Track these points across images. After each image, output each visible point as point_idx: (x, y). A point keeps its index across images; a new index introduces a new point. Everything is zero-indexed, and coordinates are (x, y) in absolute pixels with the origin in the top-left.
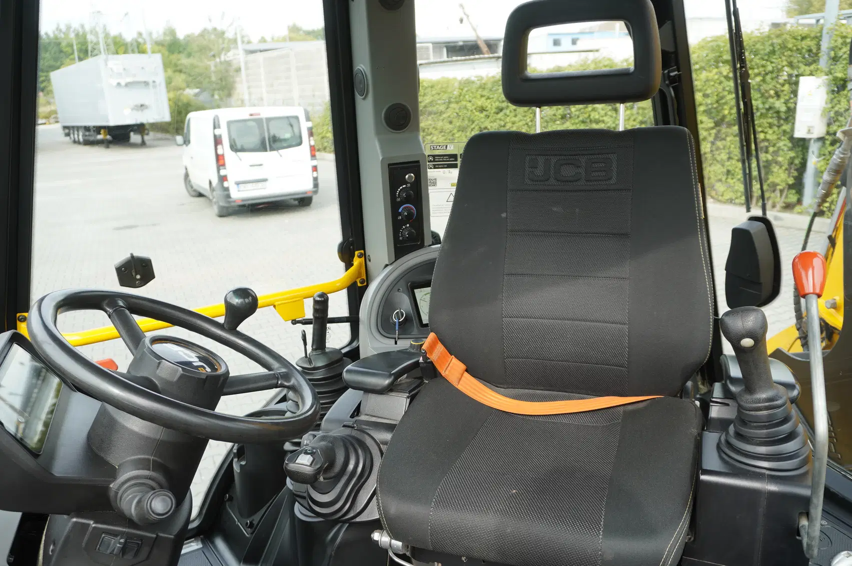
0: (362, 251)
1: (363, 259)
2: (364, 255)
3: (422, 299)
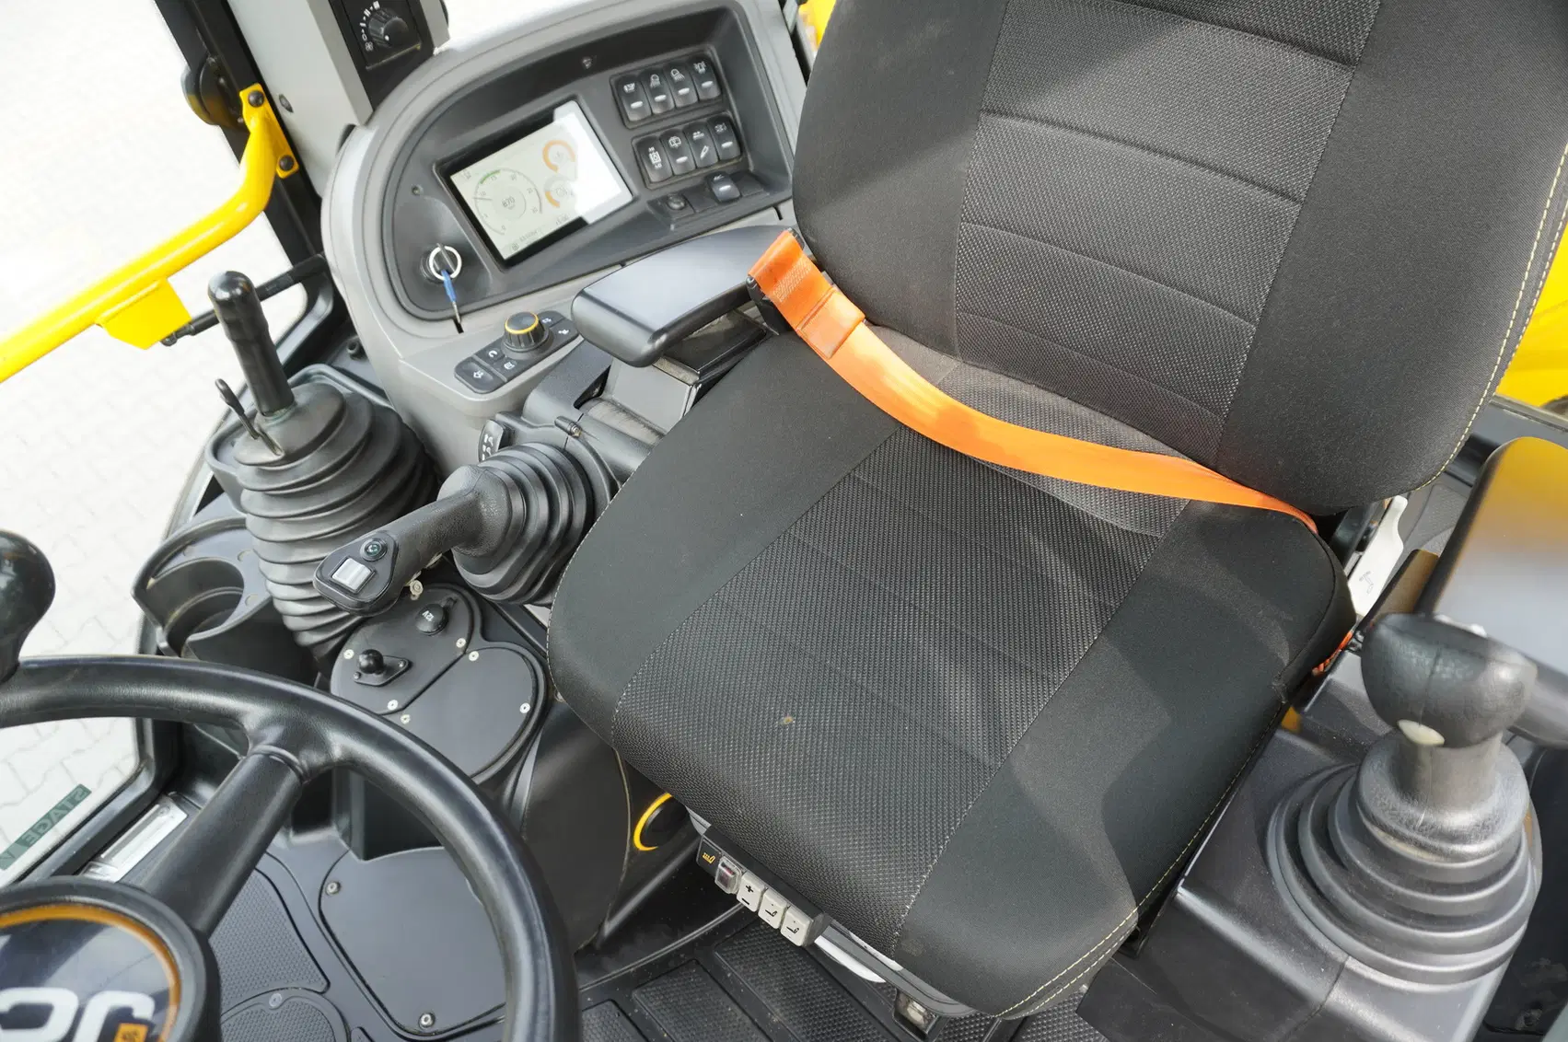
0: (258, 87)
1: (267, 105)
2: (265, 96)
3: (479, 196)
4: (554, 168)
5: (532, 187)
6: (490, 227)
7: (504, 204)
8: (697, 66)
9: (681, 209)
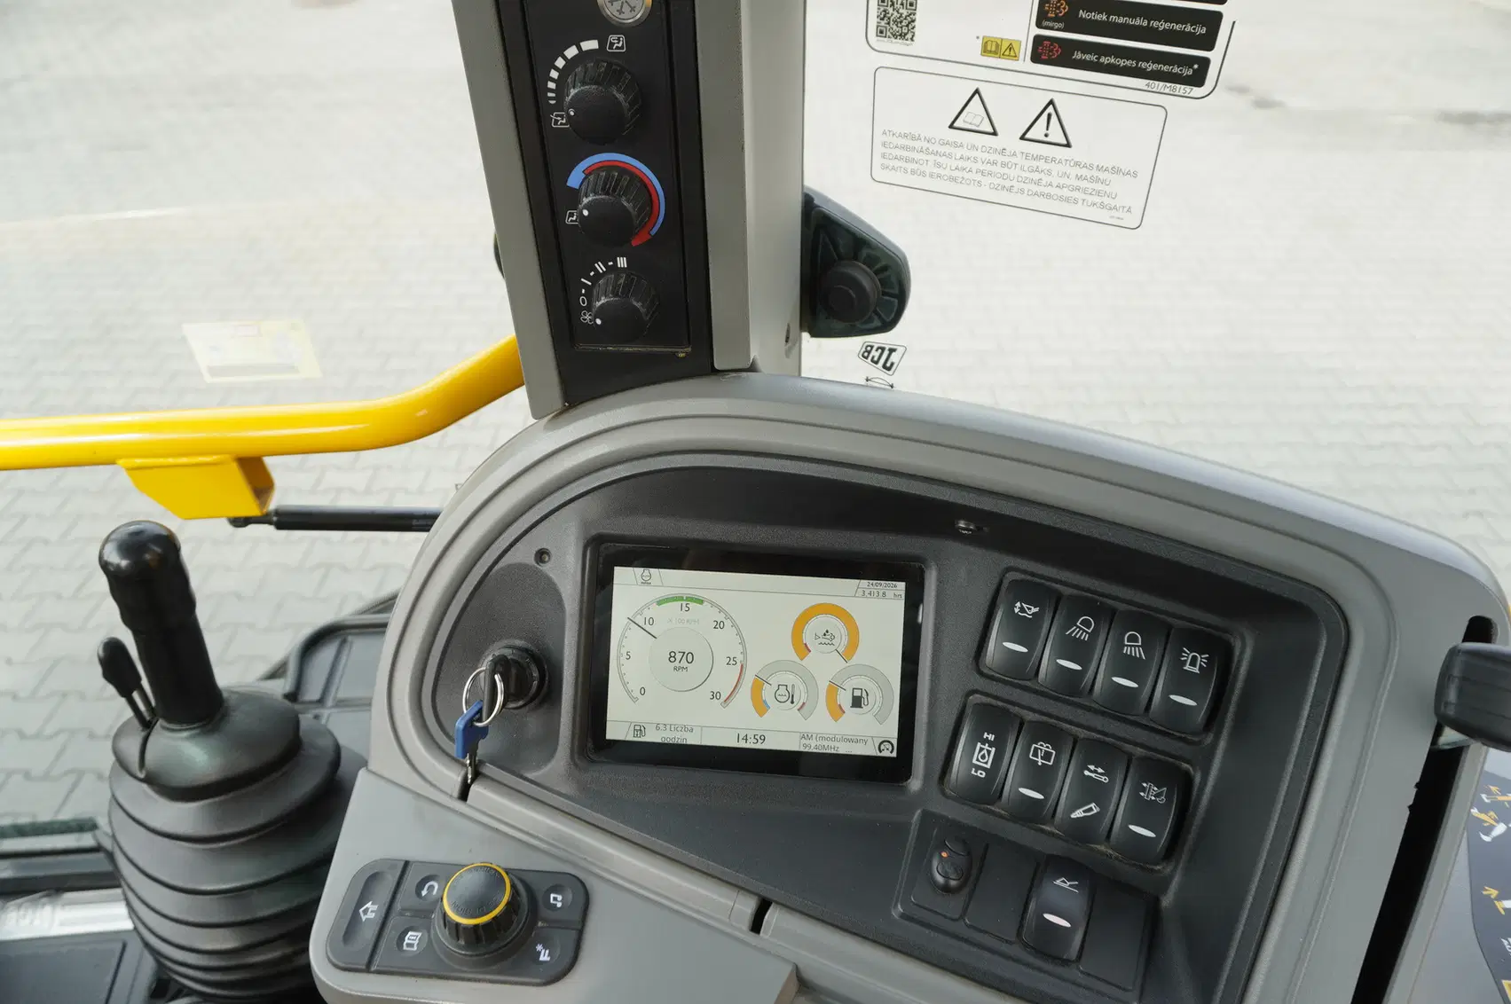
3: (640, 620)
4: (803, 650)
5: (740, 658)
6: (621, 676)
7: (672, 656)
8: (1188, 655)
9: (946, 889)
